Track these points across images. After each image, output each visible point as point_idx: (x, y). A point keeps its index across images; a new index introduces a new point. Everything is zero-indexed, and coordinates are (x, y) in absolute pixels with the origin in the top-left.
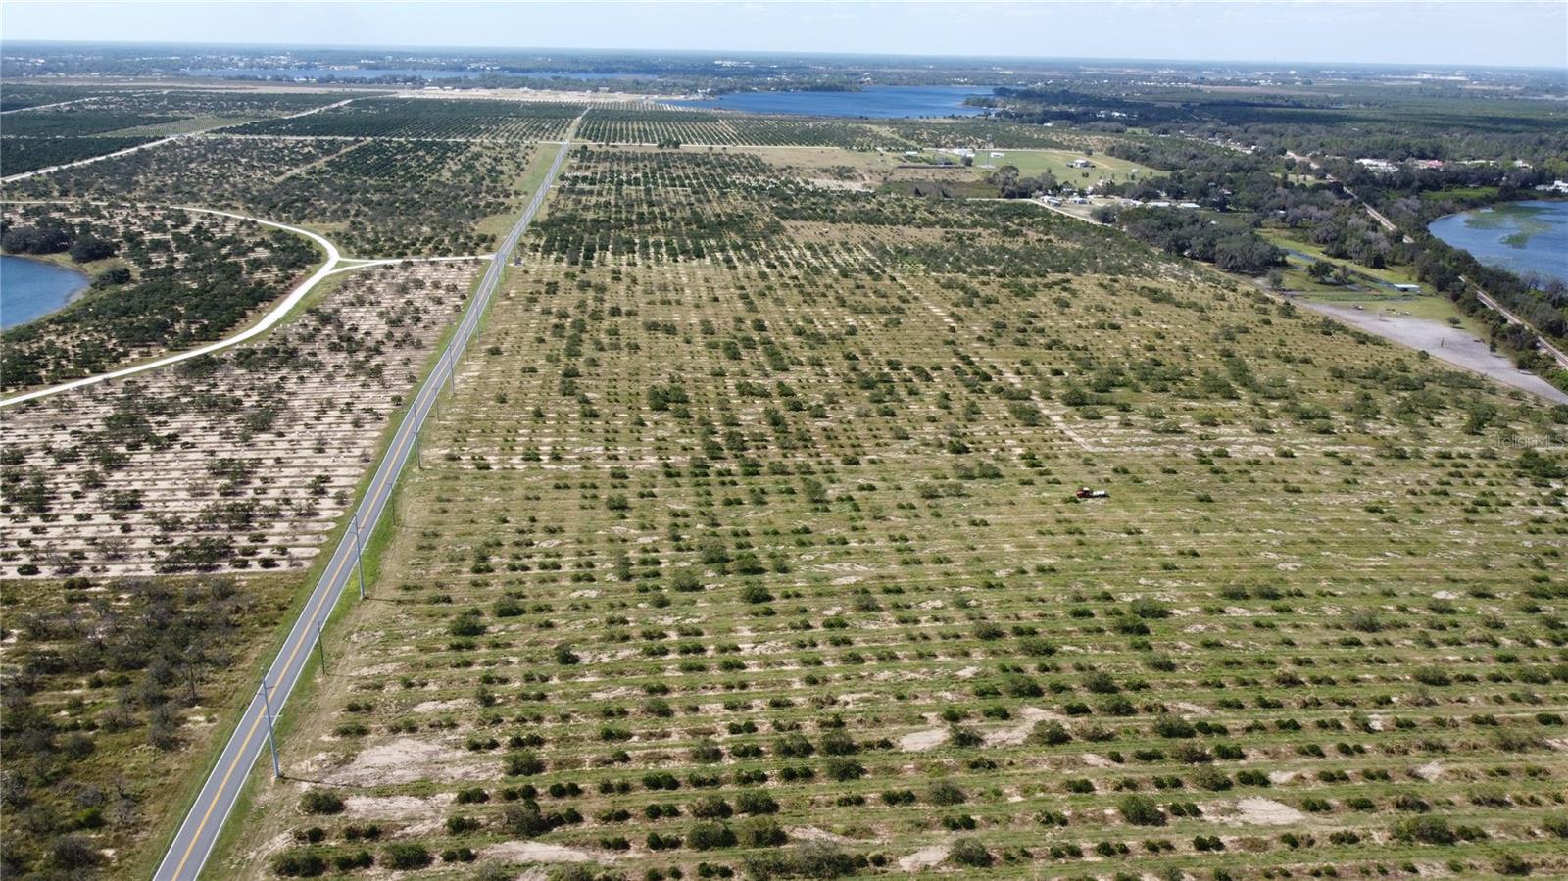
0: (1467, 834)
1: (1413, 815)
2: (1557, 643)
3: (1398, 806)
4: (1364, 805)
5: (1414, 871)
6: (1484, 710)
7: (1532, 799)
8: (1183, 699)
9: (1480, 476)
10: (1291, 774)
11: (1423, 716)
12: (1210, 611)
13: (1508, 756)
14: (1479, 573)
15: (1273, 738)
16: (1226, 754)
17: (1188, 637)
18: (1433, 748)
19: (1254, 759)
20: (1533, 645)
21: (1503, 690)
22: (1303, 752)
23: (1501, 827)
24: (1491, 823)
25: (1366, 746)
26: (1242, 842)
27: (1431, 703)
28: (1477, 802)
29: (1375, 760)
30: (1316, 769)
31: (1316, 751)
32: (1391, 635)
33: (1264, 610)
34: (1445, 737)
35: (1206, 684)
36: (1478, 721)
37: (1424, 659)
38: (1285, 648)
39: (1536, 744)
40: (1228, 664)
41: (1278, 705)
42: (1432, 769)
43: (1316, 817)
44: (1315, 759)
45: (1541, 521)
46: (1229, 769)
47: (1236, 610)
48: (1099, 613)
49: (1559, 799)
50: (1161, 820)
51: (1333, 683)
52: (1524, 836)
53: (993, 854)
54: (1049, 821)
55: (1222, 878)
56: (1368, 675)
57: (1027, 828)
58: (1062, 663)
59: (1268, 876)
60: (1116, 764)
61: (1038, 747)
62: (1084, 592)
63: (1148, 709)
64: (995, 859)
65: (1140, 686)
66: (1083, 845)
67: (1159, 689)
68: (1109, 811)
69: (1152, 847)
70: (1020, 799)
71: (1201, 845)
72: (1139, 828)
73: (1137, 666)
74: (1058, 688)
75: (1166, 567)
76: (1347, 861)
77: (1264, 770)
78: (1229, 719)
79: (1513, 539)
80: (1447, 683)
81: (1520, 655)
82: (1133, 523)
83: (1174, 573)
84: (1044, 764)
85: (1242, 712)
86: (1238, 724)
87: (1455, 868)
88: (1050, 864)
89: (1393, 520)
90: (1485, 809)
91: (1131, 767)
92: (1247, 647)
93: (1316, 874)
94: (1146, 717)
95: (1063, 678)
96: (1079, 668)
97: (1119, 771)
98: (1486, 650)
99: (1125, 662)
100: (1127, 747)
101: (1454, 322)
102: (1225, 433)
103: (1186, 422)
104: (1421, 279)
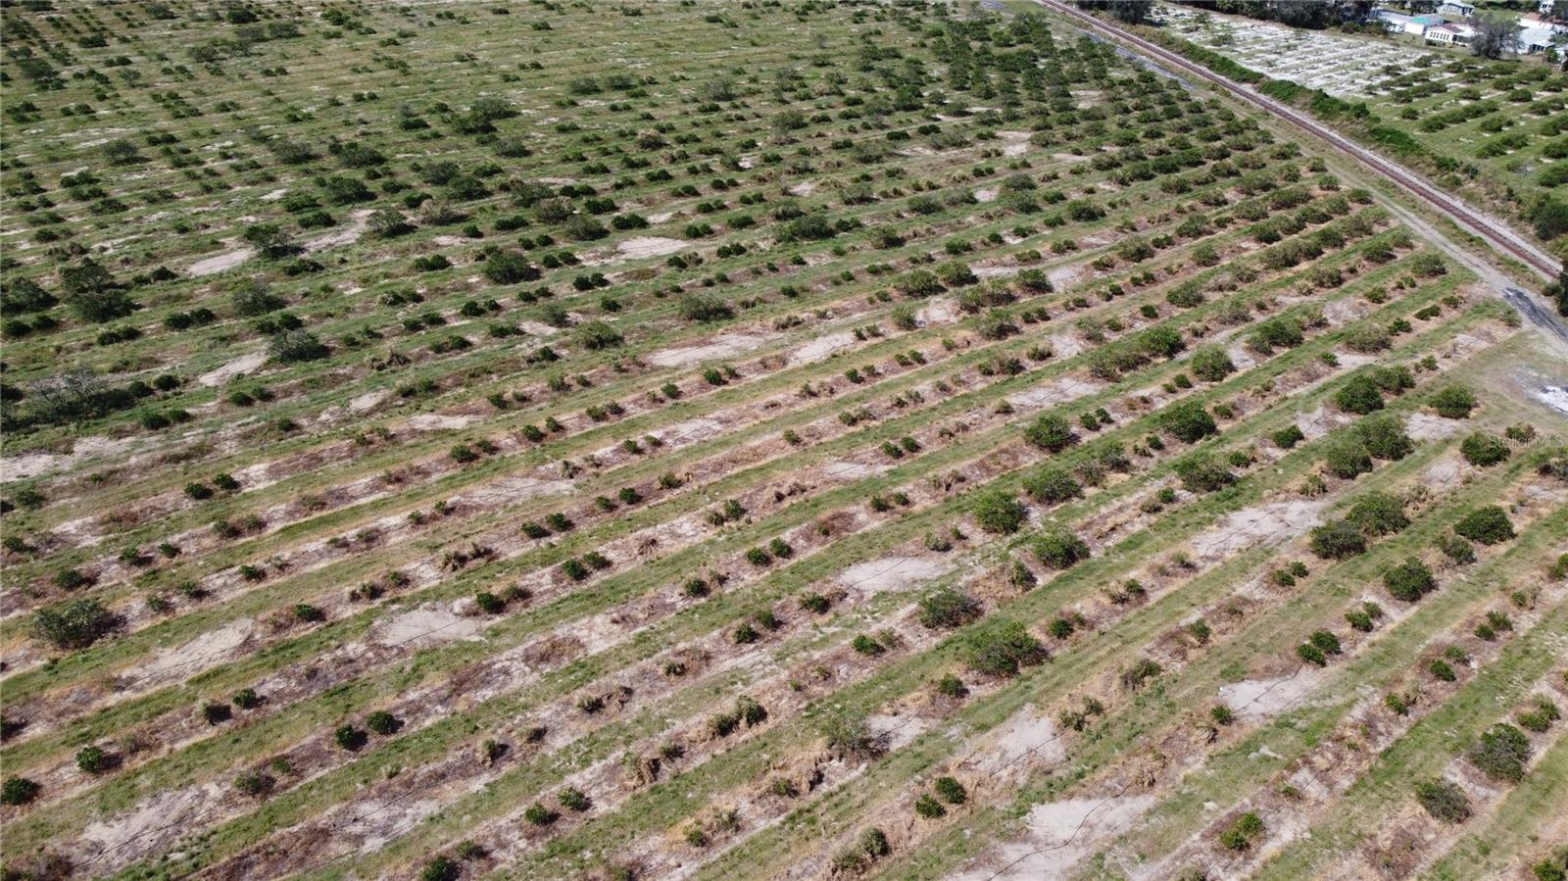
0: (844, 226)
1: (792, 222)
2: (893, 87)
3: (778, 217)
4: (745, 223)
5: (801, 262)
6: (840, 138)
7: (895, 192)
8: (545, 176)
10: (669, 214)
11: (788, 152)
12: (561, 105)
13: (868, 167)
14: (818, 52)
15: (646, 190)
16: (597, 208)
18: (804, 172)
19: (627, 208)
20: (873, 91)
21: (857, 124)
22: (677, 195)
23: (873, 217)
24: (865, 215)
25: (740, 181)
26: (627, 275)
27: (793, 141)
28: (848, 202)
29: (750, 189)
30: (694, 206)
31: (691, 192)
32: (749, 101)
33: (619, 98)
34: (813, 163)
35: (566, 160)
36: (837, 147)
37: (776, 111)
38: (645, 122)
39: (891, 155)
40: (586, 141)
41: (645, 164)
42: (804, 188)
43: (700, 242)
44: (691, 199)
46: (605, 221)
47: (589, 102)
48: (434, 123)
49: (918, 189)
50: (535, 275)
51: (698, 140)
52: (894, 219)
53: (331, 345)
54: (397, 301)
55: (611, 307)
56: (731, 130)
57: (372, 314)
58: (395, 168)
59: (660, 295)
60: (475, 240)
61: (375, 242)
62: (415, 109)
63: (505, 188)
64: (334, 349)
65: (494, 171)
66: (445, 313)
67: (514, 170)
68: (474, 280)
69: (528, 298)
70: (359, 290)
71: (583, 284)
72: (511, 286)
73: (487, 157)
74: (394, 189)
75: (507, 79)
76: (737, 267)
77: (641, 216)
78: (596, 182)
79: (842, 28)
80: (805, 125)
81: (864, 99)
82: (464, 51)
83: (517, 83)
84: (386, 253)
85: (609, 176)
86: (606, 185)
87: (839, 253)
88: (405, 338)
89: (733, 25)
90: (856, 207)
91: (494, 238)
92: (606, 127)
93: (709, 283)
94: (504, 195)
95: (399, 179)
96: (416, 168)
97: (478, 244)
98: (835, 100)
99: (472, 155)
100: (485, 224)
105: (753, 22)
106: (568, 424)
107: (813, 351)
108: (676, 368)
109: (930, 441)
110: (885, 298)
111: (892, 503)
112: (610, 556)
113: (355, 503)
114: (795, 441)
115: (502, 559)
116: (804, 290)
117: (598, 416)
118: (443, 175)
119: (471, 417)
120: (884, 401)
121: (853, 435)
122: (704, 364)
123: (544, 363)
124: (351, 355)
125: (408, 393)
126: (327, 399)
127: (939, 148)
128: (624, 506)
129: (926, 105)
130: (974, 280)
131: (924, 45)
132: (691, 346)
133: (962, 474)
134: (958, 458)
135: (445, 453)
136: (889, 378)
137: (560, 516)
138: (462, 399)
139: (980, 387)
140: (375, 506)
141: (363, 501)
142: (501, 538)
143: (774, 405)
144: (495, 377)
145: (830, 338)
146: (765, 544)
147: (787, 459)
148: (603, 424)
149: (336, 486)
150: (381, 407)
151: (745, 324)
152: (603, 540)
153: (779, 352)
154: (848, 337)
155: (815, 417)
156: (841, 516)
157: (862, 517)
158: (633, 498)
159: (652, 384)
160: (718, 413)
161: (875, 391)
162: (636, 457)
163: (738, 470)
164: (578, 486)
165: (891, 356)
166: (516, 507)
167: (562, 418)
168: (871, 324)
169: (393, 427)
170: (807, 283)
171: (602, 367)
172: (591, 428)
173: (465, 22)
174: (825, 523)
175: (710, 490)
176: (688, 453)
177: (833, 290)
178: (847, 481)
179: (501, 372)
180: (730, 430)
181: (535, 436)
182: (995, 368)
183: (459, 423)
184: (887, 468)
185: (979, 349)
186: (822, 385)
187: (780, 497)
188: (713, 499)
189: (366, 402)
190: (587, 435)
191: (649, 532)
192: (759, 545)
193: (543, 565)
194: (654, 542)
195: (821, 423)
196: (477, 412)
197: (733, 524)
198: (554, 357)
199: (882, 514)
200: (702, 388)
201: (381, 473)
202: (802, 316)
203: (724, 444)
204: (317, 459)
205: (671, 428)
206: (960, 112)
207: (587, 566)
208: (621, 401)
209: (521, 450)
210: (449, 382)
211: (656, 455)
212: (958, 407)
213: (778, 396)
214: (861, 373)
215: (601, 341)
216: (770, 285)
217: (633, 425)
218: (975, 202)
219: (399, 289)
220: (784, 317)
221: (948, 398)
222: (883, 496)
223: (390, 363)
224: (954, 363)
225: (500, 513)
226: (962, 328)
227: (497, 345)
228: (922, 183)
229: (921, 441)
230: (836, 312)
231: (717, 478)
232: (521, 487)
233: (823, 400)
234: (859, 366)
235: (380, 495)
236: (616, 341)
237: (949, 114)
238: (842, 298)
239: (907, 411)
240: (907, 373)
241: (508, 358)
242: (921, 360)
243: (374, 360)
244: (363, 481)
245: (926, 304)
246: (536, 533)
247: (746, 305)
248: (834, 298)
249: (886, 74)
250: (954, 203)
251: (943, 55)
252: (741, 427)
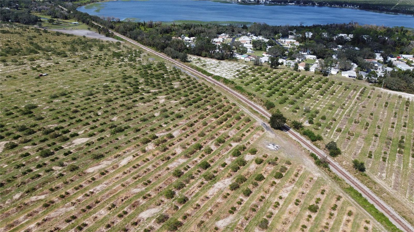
0: (126, 128)
1: (114, 129)
2: (132, 87)
3: (110, 128)
4: (102, 131)
5: (118, 139)
6: (121, 103)
7: (136, 116)
8: (49, 124)
9: (105, 59)
10: (83, 131)
11: (109, 109)
12: (49, 103)
13: (129, 110)
14: (112, 78)
15: (76, 125)
16: (65, 132)
17: (45, 110)
18: (114, 114)
19: (73, 131)
20: (127, 88)
21: (124, 98)
22: (85, 125)
23: (132, 124)
24: (130, 124)
25: (99, 119)
26: (76, 150)
27: (110, 106)
28: (126, 121)
29: (102, 121)
30: (89, 128)
31: (88, 124)
32: (97, 95)
33: (64, 98)
34: (116, 111)
35: (54, 119)
36: (121, 106)
37: (105, 97)
38: (72, 105)
39: (134, 106)
40: (58, 113)
41: (75, 117)
42: (115, 118)
43: (92, 137)
44: (88, 126)
45: (121, 65)
46: (67, 135)
47: (56, 101)
48: (15, 113)
49: (141, 115)
50: (53, 153)
51: (87, 109)
52: (137, 124)
53: (3, 182)
54: (19, 167)
55: (74, 159)
56: (94, 104)
57: (12, 172)
58: (8, 128)
59: (85, 154)
60: (35, 146)
61: (8, 151)
62: (8, 109)
63: (39, 130)
64: (4, 183)
65: (35, 126)
66: (32, 168)
67: (41, 124)
68: (37, 157)
69: (53, 160)
70: (7, 165)
71: (66, 154)
72: (47, 158)
73: (32, 121)
74: (9, 134)
75: (32, 96)
76: (103, 143)
77: (76, 132)
78: (63, 125)
79: (116, 70)
80: (112, 101)
81: (125, 91)
82: (18, 88)
83: (35, 97)
84: (11, 153)
85: (66, 122)
86: (66, 125)
87: (126, 135)
88: (23, 177)
89: (89, 72)
90: (128, 122)
91: (40, 145)
92: (62, 108)
93: (97, 149)
94: (39, 132)
95: (9, 131)
96: (14, 127)
97: (36, 147)
98: (118, 92)
99: (28, 121)
100: (37, 141)
101: (89, 29)
102: (38, 62)
103: (25, 61)
104: (78, 21)
105: (94, 70)
106: (70, 192)
107: (124, 162)
108: (93, 173)
109: (153, 180)
110: (138, 145)
111: (147, 196)
112: (87, 223)
113: (21, 223)
114: (123, 186)
115: (62, 229)
116: (119, 146)
117: (77, 189)
118: (23, 129)
119: (45, 195)
120: (142, 172)
121: (136, 181)
122: (99, 170)
123: (61, 177)
124: (9, 184)
125: (28, 192)
126: (6, 197)
127: (145, 103)
128: (88, 210)
129: (140, 91)
130: (157, 137)
131: (137, 73)
132: (95, 166)
133: (161, 186)
134: (159, 182)
135: (41, 206)
136: (142, 166)
137: (73, 216)
138: (41, 191)
139: (162, 164)
140: (27, 223)
141: (23, 222)
142: (60, 224)
143: (117, 178)
144: (49, 183)
145: (127, 158)
146: (121, 212)
147: (123, 191)
148: (78, 190)
149: (15, 220)
150: (21, 197)
151: (107, 158)
152: (84, 219)
153: (116, 164)
154: (131, 157)
155: (127, 179)
156: (136, 202)
157: (141, 201)
158: (89, 207)
159: (88, 178)
160: (105, 182)
161: (139, 170)
162: (88, 197)
163: (112, 196)
164: (75, 207)
165: (142, 160)
166: (62, 216)
167: (68, 191)
168: (136, 153)
169: (26, 202)
170: (119, 144)
171: (75, 175)
172: (76, 192)
173: (15, 78)
174: (133, 204)
175: (107, 202)
176: (100, 193)
177: (126, 145)
178: (137, 193)
179: (50, 182)
180: (108, 186)
181: (62, 197)
182: (164, 159)
183: (43, 197)
184: (145, 188)
185: (160, 155)
186: (127, 171)
187: (122, 200)
188: (108, 204)
189: (17, 196)
190: (75, 194)
191: (94, 215)
192: (120, 213)
193: (72, 228)
194: (96, 217)
195: (128, 180)
196: (47, 193)
197: (113, 209)
198: (62, 175)
199: (145, 199)
200: (100, 176)
201: (26, 214)
202: (120, 153)
203: (108, 190)
204: (8, 214)
205: (95, 188)
206: (149, 92)
207: (82, 227)
208: (81, 184)
209: (60, 201)
210: (37, 187)
211: (92, 196)
212: (158, 170)
213: (118, 175)
214: (136, 166)
215: (74, 169)
216: (111, 147)
217: (86, 189)
218: (155, 116)
219: (18, 164)
220: (116, 155)
221: (155, 168)
222: (145, 195)
223: (21, 185)
224: (156, 159)
225: (58, 218)
226: (156, 150)
227: (47, 174)
228: (142, 113)
229: (151, 180)
230: (128, 151)
231: (107, 199)
232: (62, 210)
233: (128, 174)
234: (135, 164)
235: (27, 220)
236: (77, 168)
237: (145, 93)
238: (128, 147)
239: (147, 173)
240: (146, 164)
241: (51, 177)
242: (149, 160)
243: (17, 185)
244: (22, 217)
245: (148, 145)
246: (68, 221)
247: (106, 153)
248: (126, 147)
249: (130, 83)
250: (150, 118)
251: (142, 76)
252: (111, 185)
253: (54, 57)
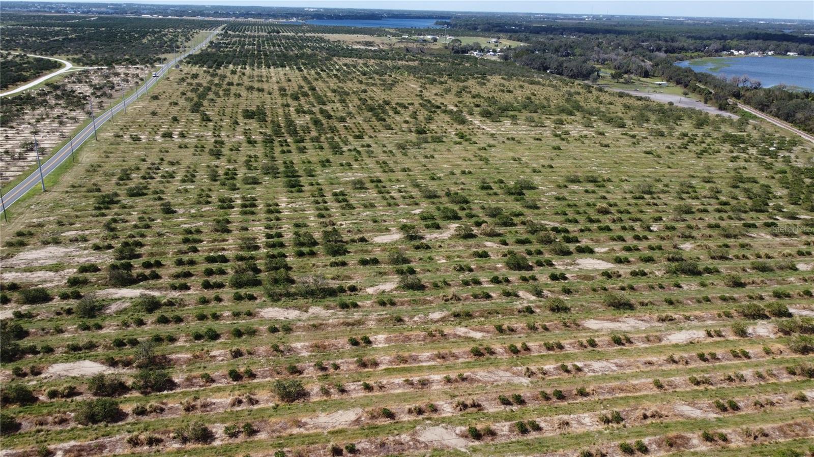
0: (708, 271)
1: (677, 263)
2: (750, 198)
3: (669, 260)
4: (649, 260)
5: (679, 286)
6: (713, 222)
7: (744, 256)
8: (544, 220)
9: (703, 142)
10: (607, 249)
11: (680, 225)
12: (559, 187)
13: (728, 240)
14: (706, 175)
15: (596, 234)
16: (568, 240)
17: (547, 197)
18: (687, 237)
19: (585, 242)
20: (737, 199)
21: (725, 215)
22: (613, 239)
23: (727, 268)
24: (722, 266)
25: (649, 237)
26: (578, 277)
28: (713, 258)
29: (655, 242)
30: (621, 247)
31: (621, 239)
32: (661, 196)
33: (590, 187)
34: (695, 233)
35: (557, 214)
36: (710, 226)
37: (676, 203)
38: (602, 200)
39: (744, 235)
40: (569, 206)
41: (598, 221)
42: (687, 246)
43: (622, 266)
44: (621, 243)
45: (737, 157)
46: (572, 247)
47: (574, 187)
48: (496, 188)
49: (759, 256)
50: (530, 268)
51: (629, 213)
52: (740, 271)
53: (426, 285)
54: (461, 269)
55: (567, 291)
56: (649, 210)
57: (448, 274)
58: (473, 207)
59: (594, 290)
60: (504, 246)
61: (457, 240)
62: (488, 180)
63: (523, 223)
64: (427, 287)
65: (520, 214)
66: (482, 279)
67: (530, 215)
68: (499, 265)
69: (524, 279)
70: (445, 261)
71: (554, 277)
72: (517, 272)
73: (518, 207)
74: (471, 216)
75: (535, 171)
76: (641, 283)
77: (591, 247)
78: (571, 227)
79: (723, 164)
80: (693, 213)
81: (731, 203)
82: (516, 156)
83: (539, 174)
84: (461, 246)
85: (578, 225)
86: (576, 229)
87: (703, 285)
88: (461, 288)
89: (659, 156)
90: (717, 261)
91: (513, 247)
92: (580, 200)
93: (623, 289)
94: (523, 227)
95: (474, 212)
96: (483, 208)
97: (505, 249)
98: (713, 201)
99: (511, 205)
100: (510, 239)
101: (686, 94)
102: (567, 127)
103: (547, 123)
104: (668, 81)
105: (671, 156)
106: (532, 348)
107: (679, 337)
108: (597, 331)
109: (747, 406)
110: (728, 315)
111: (716, 438)
112: (542, 425)
113: (421, 364)
114: (660, 386)
115: (485, 411)
116: (678, 302)
117: (550, 348)
118: (494, 213)
119: (485, 334)
120: (720, 375)
121: (696, 391)
122: (613, 331)
123: (526, 314)
124: (434, 291)
125: (457, 315)
126: (419, 311)
127: (776, 235)
128: (555, 399)
129: (770, 210)
130: (790, 315)
131: (773, 178)
132: (607, 320)
133: (766, 432)
134: (765, 421)
135: (468, 349)
136: (724, 363)
137: (520, 396)
138: (482, 324)
139: (785, 380)
140: (430, 368)
141: (424, 364)
142: (487, 400)
143: (650, 363)
144: (500, 316)
145: (690, 332)
146: (632, 441)
147: (653, 396)
148: (551, 352)
149: (414, 354)
150: (443, 319)
151: (640, 314)
152: (540, 415)
153: (658, 334)
154: (702, 334)
155: (674, 375)
156: (682, 437)
157: (695, 441)
158: (561, 396)
159: (582, 337)
160: (616, 360)
161: (714, 368)
162: (566, 374)
163: (622, 395)
164: (532, 382)
165: (728, 350)
166: (498, 385)
167: (530, 344)
168: (717, 329)
169: (446, 331)
170: (681, 298)
171: (556, 322)
172: (544, 353)
173: (520, 143)
174: (671, 439)
175: (605, 403)
176: (596, 379)
177: (697, 305)
178: (689, 418)
179: (504, 314)
180: (621, 371)
181: (515, 351)
182: (798, 371)
183: (478, 335)
184: (716, 416)
185: (788, 357)
186: (681, 357)
187: (645, 417)
188: (605, 408)
189: (436, 315)
190: (542, 356)
191: (566, 417)
192: (628, 441)
193: (506, 420)
194: (567, 424)
195: (677, 379)
196: (488, 332)
197: (615, 425)
198: (532, 312)
199: (709, 443)
200: (609, 344)
201: (436, 352)
202: (674, 316)
203: (617, 378)
204: (408, 339)
205: (589, 363)
206: (793, 217)
207: (528, 427)
208: (563, 342)
209: (506, 356)
210: (477, 314)
211: (577, 376)
212: (769, 389)
213: (653, 359)
214: (706, 356)
215: (558, 308)
216: (658, 296)
217: (567, 356)
218: (796, 270)
219: (463, 264)
220: (664, 315)
221: (762, 383)
222: (711, 432)
223: (451, 299)
224: (770, 362)
225: (489, 387)
226: (778, 342)
227: (505, 300)
228: (762, 253)
229: (741, 404)
230: (696, 318)
231: (609, 397)
232: (503, 375)
233: (680, 366)
234: (706, 352)
235: (433, 363)
236: (566, 310)
237: (784, 217)
238: (701, 310)
239: (733, 384)
240: (736, 362)
241: (509, 307)
242: (747, 356)
243: (444, 296)
244: (426, 354)
245: (755, 324)
246: (505, 402)
247: (642, 304)
248: (696, 309)
249: (747, 191)
250: (781, 268)
251: (785, 184)
252: (628, 371)
253: (600, 125)
